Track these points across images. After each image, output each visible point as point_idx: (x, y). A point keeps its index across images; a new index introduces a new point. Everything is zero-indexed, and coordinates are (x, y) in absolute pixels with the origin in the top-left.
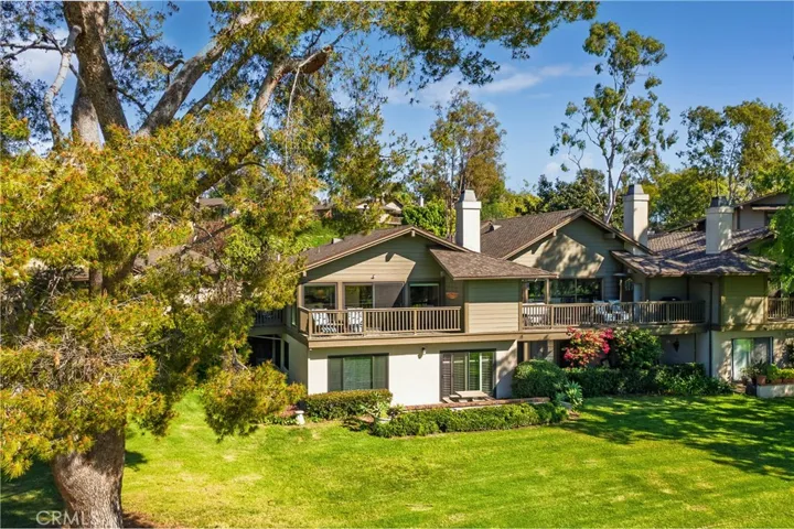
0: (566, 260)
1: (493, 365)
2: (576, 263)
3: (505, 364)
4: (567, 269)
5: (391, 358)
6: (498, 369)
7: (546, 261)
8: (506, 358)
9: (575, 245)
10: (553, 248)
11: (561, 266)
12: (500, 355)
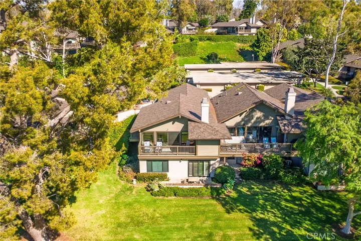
0: (255, 119)
1: (209, 166)
2: (259, 120)
3: (214, 166)
4: (255, 122)
5: (169, 162)
6: (211, 167)
7: (246, 119)
8: (215, 163)
9: (260, 113)
10: (249, 114)
11: (253, 121)
12: (212, 162)
